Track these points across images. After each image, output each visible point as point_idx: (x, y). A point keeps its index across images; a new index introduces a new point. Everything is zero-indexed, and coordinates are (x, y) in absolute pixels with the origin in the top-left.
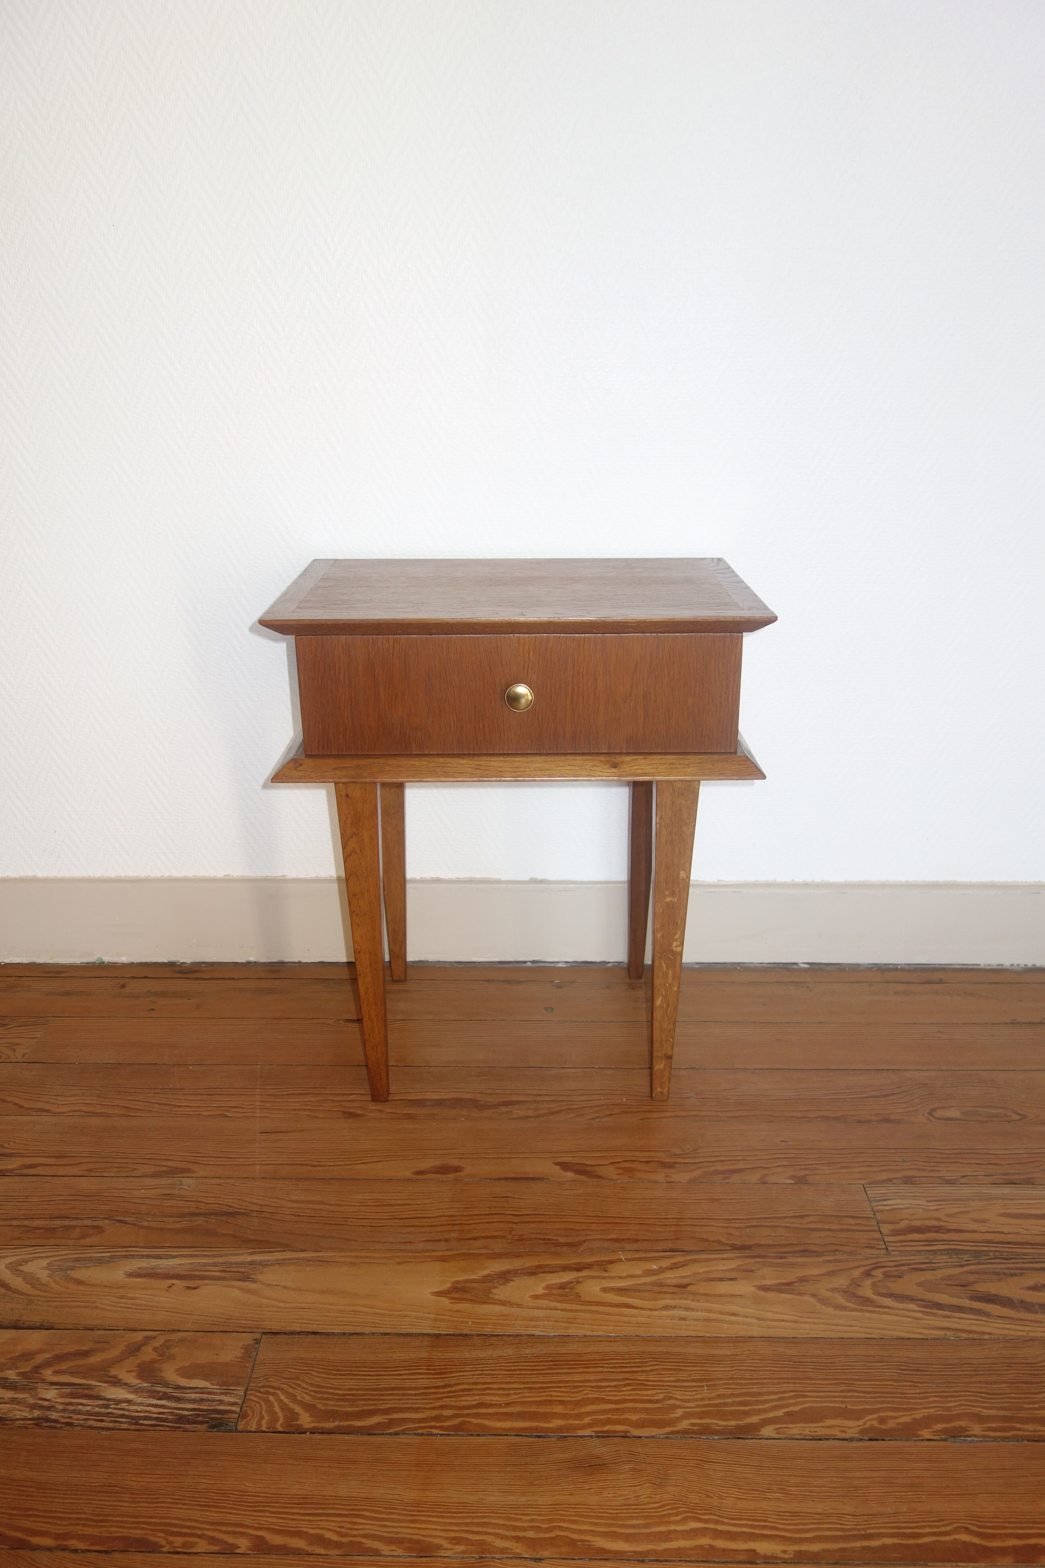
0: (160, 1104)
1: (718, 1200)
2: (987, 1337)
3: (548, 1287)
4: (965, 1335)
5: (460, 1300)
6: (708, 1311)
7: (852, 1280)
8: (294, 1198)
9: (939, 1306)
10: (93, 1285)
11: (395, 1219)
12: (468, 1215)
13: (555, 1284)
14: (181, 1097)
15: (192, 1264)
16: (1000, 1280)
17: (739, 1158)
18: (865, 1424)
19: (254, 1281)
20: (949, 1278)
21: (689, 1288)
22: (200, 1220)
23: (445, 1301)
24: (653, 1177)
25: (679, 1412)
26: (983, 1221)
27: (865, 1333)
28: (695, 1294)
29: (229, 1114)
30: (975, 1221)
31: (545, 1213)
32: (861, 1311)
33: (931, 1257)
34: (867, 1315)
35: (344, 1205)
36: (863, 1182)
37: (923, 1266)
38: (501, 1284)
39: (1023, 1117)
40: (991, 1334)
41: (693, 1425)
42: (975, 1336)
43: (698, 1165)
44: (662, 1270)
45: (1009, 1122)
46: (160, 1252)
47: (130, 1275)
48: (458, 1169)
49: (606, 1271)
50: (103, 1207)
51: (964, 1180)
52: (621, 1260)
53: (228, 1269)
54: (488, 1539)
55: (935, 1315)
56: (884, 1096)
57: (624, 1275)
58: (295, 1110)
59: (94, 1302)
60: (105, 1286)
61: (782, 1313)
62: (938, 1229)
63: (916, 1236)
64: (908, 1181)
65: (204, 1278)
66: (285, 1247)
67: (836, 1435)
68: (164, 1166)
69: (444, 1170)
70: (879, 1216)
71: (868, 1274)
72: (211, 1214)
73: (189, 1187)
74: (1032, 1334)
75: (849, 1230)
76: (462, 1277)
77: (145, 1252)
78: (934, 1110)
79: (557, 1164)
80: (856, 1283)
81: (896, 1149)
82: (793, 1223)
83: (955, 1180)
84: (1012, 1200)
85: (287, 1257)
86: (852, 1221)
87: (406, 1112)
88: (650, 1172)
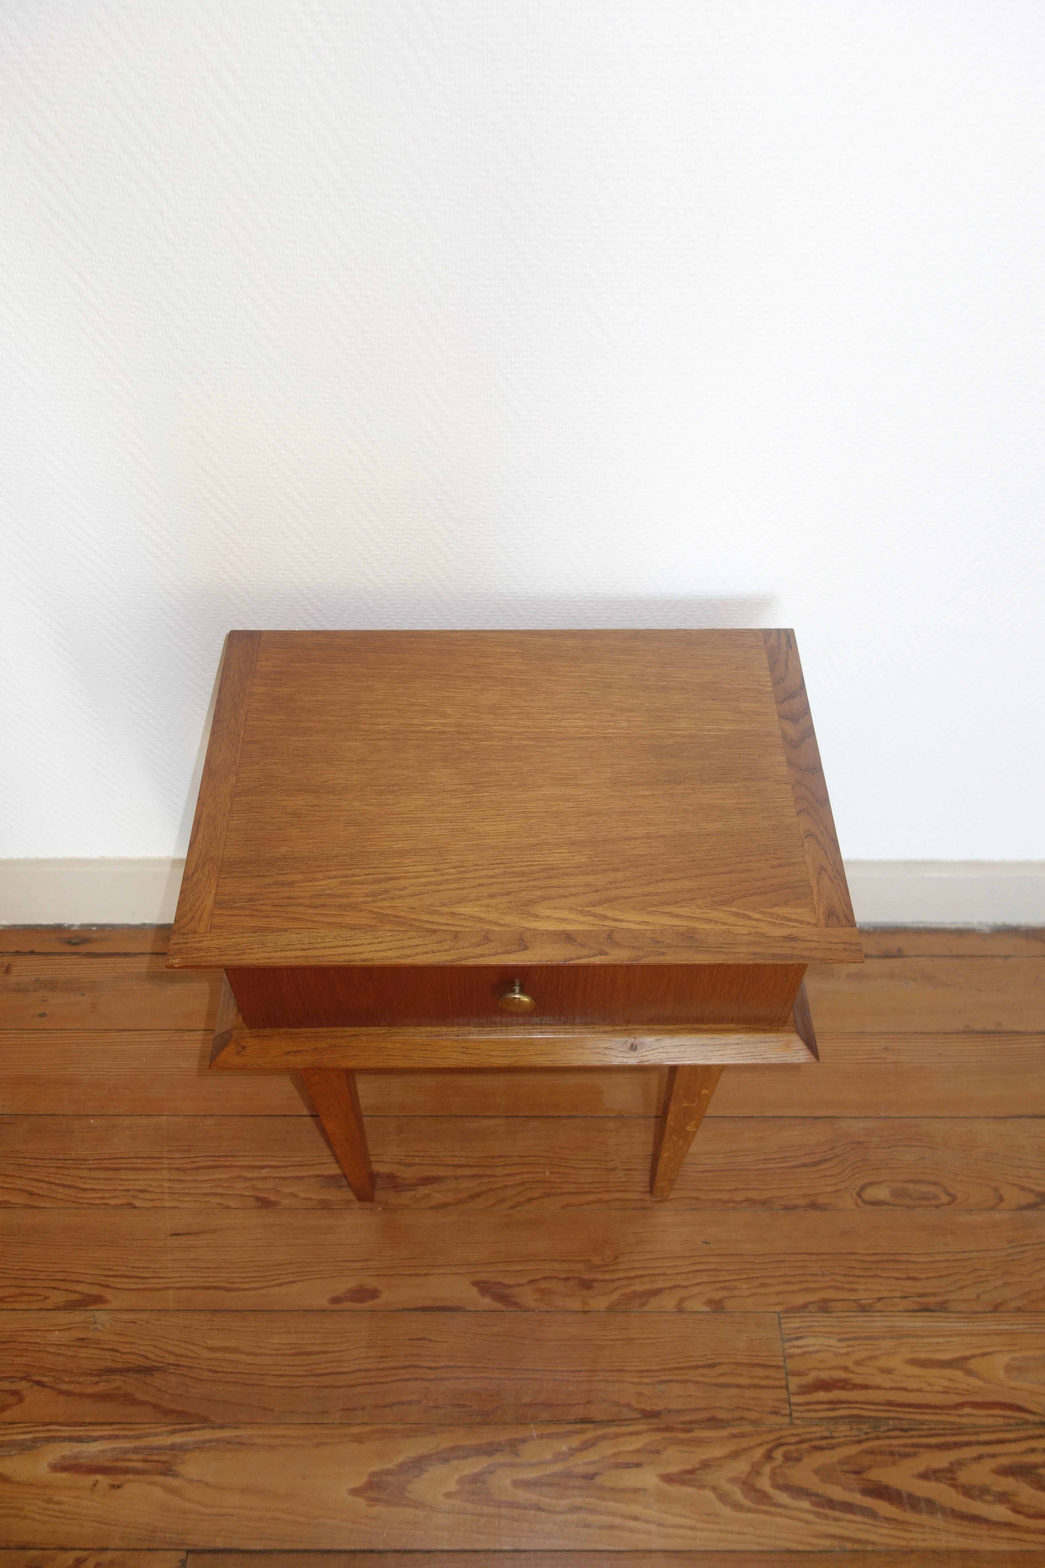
0: (64, 1186)
1: (633, 1339)
2: (870, 1548)
3: (462, 1481)
4: (849, 1546)
5: (375, 1501)
6: (613, 1514)
7: (753, 1466)
8: (211, 1343)
9: (831, 1504)
10: (20, 1484)
11: (312, 1375)
12: (384, 1369)
13: (467, 1475)
14: (84, 1173)
15: (113, 1450)
16: (894, 1463)
17: (659, 1271)
19: (176, 1475)
20: (845, 1460)
21: (597, 1480)
22: (118, 1381)
23: (360, 1502)
24: (570, 1303)
26: (888, 1371)
27: (758, 1544)
28: (601, 1488)
29: (137, 1203)
30: (883, 1371)
31: (461, 1364)
32: (757, 1511)
33: (832, 1427)
34: (762, 1517)
35: (261, 1354)
36: (778, 1309)
37: (823, 1443)
38: (415, 1477)
39: (953, 1198)
40: (874, 1543)
42: (859, 1547)
43: (616, 1284)
44: (572, 1453)
45: (937, 1207)
46: (80, 1431)
47: (54, 1468)
48: (374, 1294)
49: (517, 1455)
50: (18, 1360)
51: (879, 1306)
52: (532, 1437)
53: (149, 1458)
55: (826, 1517)
56: (815, 1164)
57: (534, 1460)
58: (205, 1194)
59: (22, 1509)
60: (31, 1485)
61: (681, 1516)
62: (847, 1384)
63: (822, 1395)
64: (824, 1306)
65: (126, 1471)
66: (205, 1422)
68: (76, 1292)
69: (361, 1294)
70: (791, 1365)
71: (768, 1456)
72: (128, 1370)
73: (103, 1326)
74: (913, 1544)
75: (757, 1386)
76: (377, 1467)
77: (66, 1431)
78: (863, 1188)
79: (475, 1284)
80: (756, 1470)
81: (818, 1254)
82: (703, 1375)
83: (870, 1305)
84: (922, 1337)
85: (207, 1437)
86: (761, 1372)
87: (321, 1197)
88: (567, 1296)
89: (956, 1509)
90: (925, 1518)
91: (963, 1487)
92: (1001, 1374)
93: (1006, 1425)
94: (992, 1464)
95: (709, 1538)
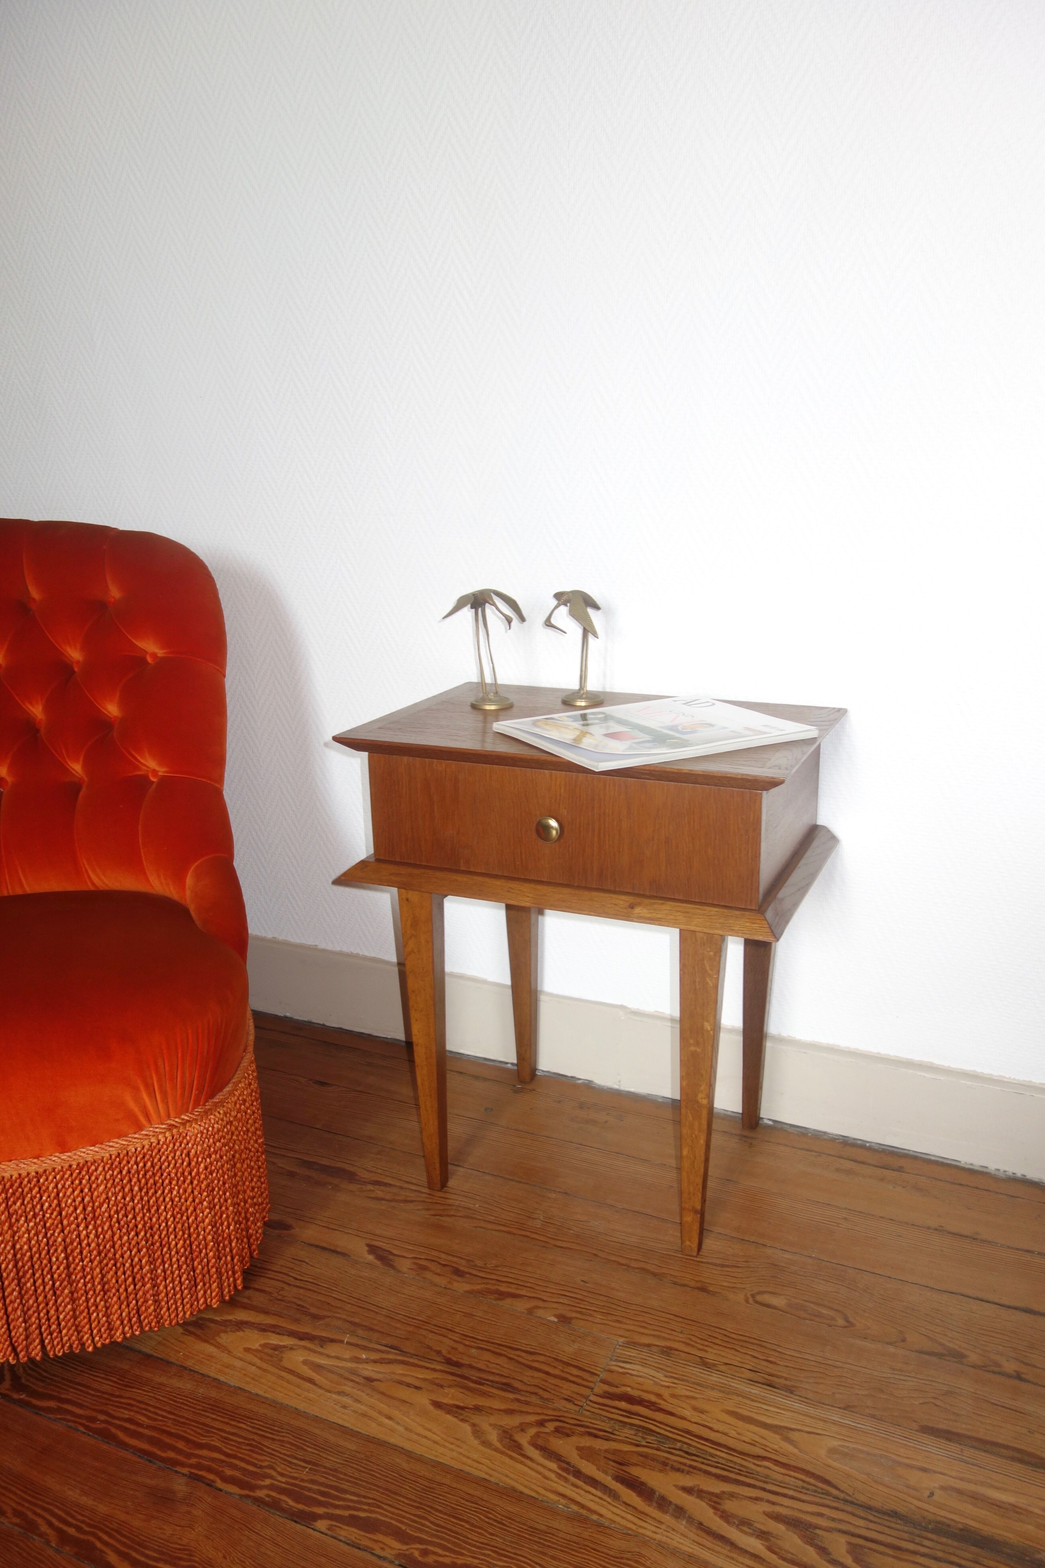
1: (473, 1316)
2: (595, 1517)
3: (265, 1345)
4: (575, 1508)
5: (190, 1333)
6: (372, 1408)
7: (522, 1424)
9: (578, 1474)
13: (272, 1344)
16: (661, 1471)
17: (528, 1285)
18: (407, 1550)
20: (616, 1452)
21: (375, 1383)
23: (180, 1330)
24: (437, 1279)
25: (268, 1482)
26: (701, 1411)
27: (487, 1474)
28: (375, 1390)
30: (695, 1409)
31: (320, 1284)
32: (503, 1453)
33: (617, 1428)
34: (504, 1458)
36: (621, 1339)
37: (600, 1433)
38: (231, 1331)
39: (850, 1324)
40: (601, 1515)
41: (268, 1496)
42: (584, 1512)
43: (485, 1281)
44: (367, 1361)
45: (830, 1325)
48: (287, 1227)
49: (322, 1347)
51: (723, 1368)
52: (342, 1342)
54: (39, 1521)
55: (566, 1480)
56: (723, 1266)
57: (333, 1354)
61: (431, 1431)
62: (651, 1405)
63: (623, 1405)
64: (667, 1351)
67: (373, 1549)
69: (277, 1225)
70: (606, 1376)
71: (541, 1423)
74: (640, 1530)
75: (564, 1379)
78: (760, 1293)
79: (368, 1245)
80: (522, 1428)
81: (684, 1318)
82: (519, 1356)
83: (714, 1365)
84: (753, 1400)
86: (575, 1372)
87: (292, 1169)
88: (439, 1275)
89: (705, 1524)
90: (667, 1518)
91: (723, 1512)
92: (823, 1453)
93: (803, 1488)
94: (769, 1508)
95: (447, 1456)
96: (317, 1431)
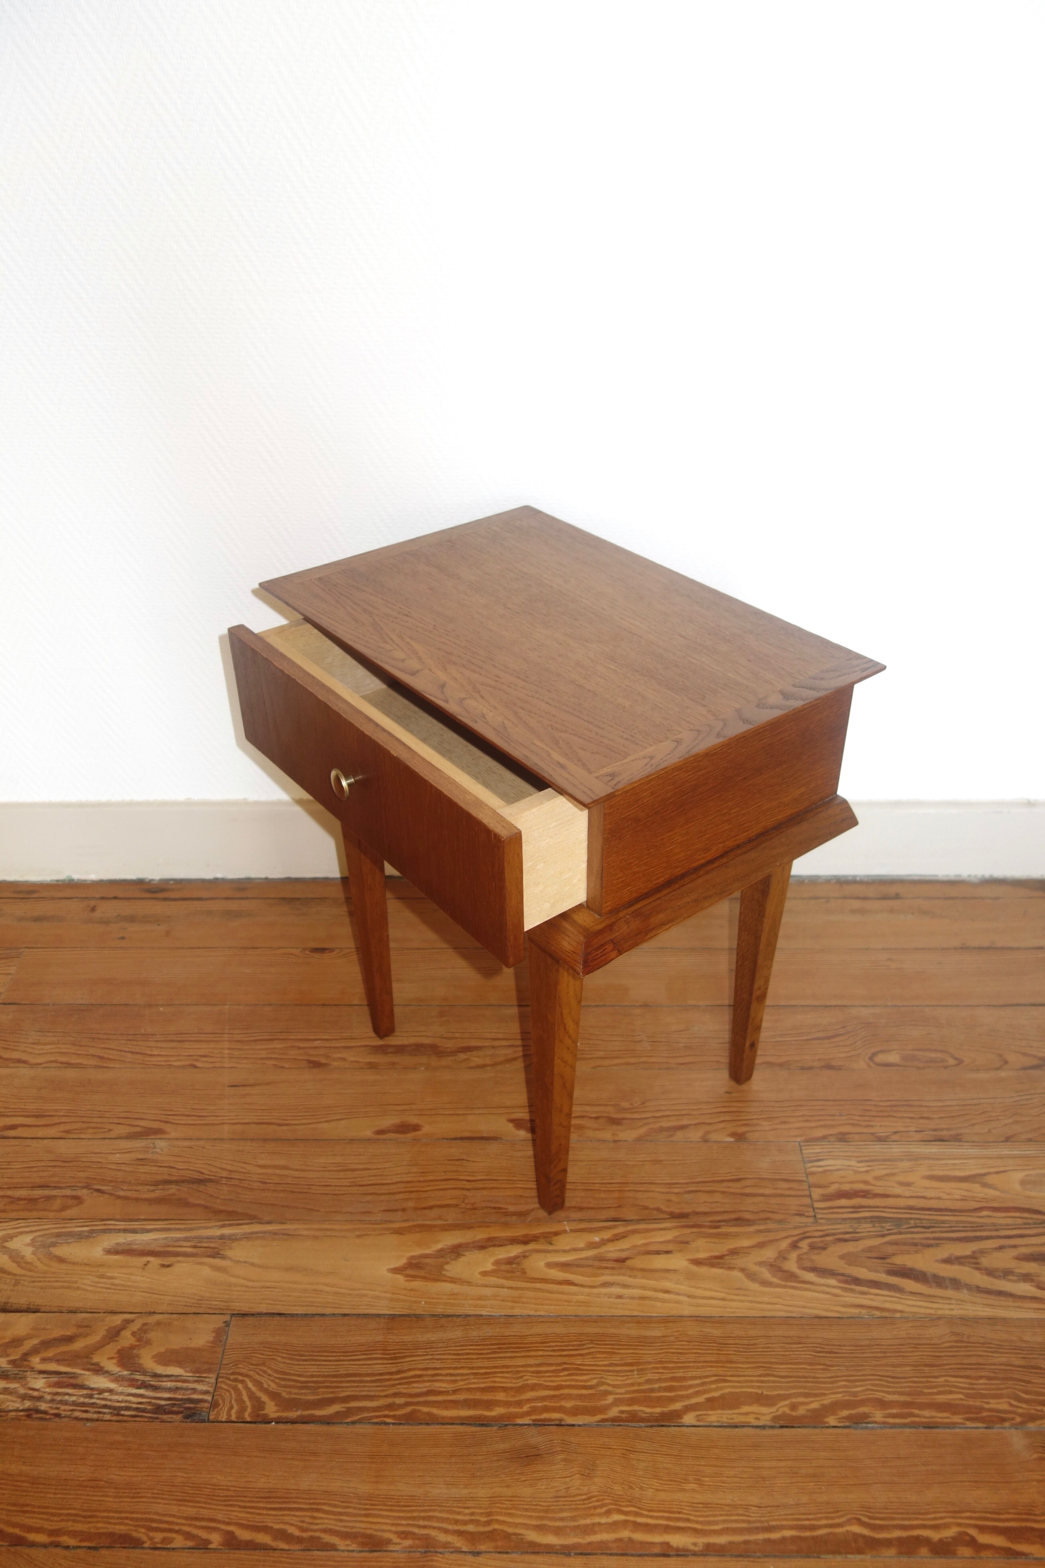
0: (132, 1053)
1: (661, 1161)
2: (898, 1315)
3: (497, 1263)
4: (877, 1313)
5: (414, 1277)
6: (644, 1288)
7: (780, 1252)
8: (261, 1162)
9: (857, 1281)
10: (74, 1263)
11: (356, 1186)
12: (425, 1181)
13: (502, 1259)
14: (152, 1044)
15: (166, 1238)
16: (917, 1252)
17: (684, 1112)
18: (777, 1411)
19: (224, 1257)
20: (870, 1249)
21: (628, 1263)
22: (173, 1189)
23: (400, 1278)
24: (600, 1135)
25: (610, 1399)
26: (908, 1184)
27: (787, 1311)
28: (632, 1269)
29: (198, 1064)
30: (902, 1184)
31: (498, 1178)
32: (785, 1287)
33: (856, 1225)
34: (790, 1291)
35: (308, 1171)
36: (799, 1139)
37: (847, 1236)
38: (452, 1260)
39: (960, 1062)
40: (901, 1312)
41: (622, 1412)
42: (887, 1314)
43: (646, 1121)
44: (603, 1242)
45: (946, 1067)
46: (136, 1225)
47: (109, 1252)
48: (416, 1128)
49: (551, 1244)
50: (82, 1174)
51: (895, 1137)
52: (565, 1231)
53: (199, 1245)
54: (433, 1533)
55: (852, 1291)
56: (828, 1038)
57: (567, 1248)
58: (262, 1059)
59: (76, 1282)
60: (86, 1264)
61: (710, 1290)
62: (865, 1194)
63: (844, 1202)
64: (843, 1138)
65: (177, 1254)
66: (253, 1219)
67: (750, 1423)
68: (138, 1126)
69: (403, 1128)
70: (812, 1180)
71: (794, 1246)
72: (183, 1181)
73: (162, 1150)
74: (940, 1312)
75: (781, 1195)
76: (417, 1252)
77: (122, 1225)
78: (875, 1054)
79: (511, 1121)
80: (783, 1256)
81: (834, 1101)
82: (729, 1187)
83: (887, 1137)
84: (938, 1159)
85: (254, 1230)
86: (785, 1185)
87: (368, 1060)
88: (598, 1129)
89: (980, 1286)
90: (950, 1293)
91: (986, 1269)
92: (1018, 1187)
93: (1025, 1224)
94: (1014, 1252)
95: (739, 1307)
96: (612, 1331)
